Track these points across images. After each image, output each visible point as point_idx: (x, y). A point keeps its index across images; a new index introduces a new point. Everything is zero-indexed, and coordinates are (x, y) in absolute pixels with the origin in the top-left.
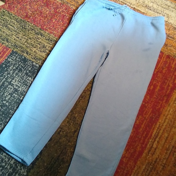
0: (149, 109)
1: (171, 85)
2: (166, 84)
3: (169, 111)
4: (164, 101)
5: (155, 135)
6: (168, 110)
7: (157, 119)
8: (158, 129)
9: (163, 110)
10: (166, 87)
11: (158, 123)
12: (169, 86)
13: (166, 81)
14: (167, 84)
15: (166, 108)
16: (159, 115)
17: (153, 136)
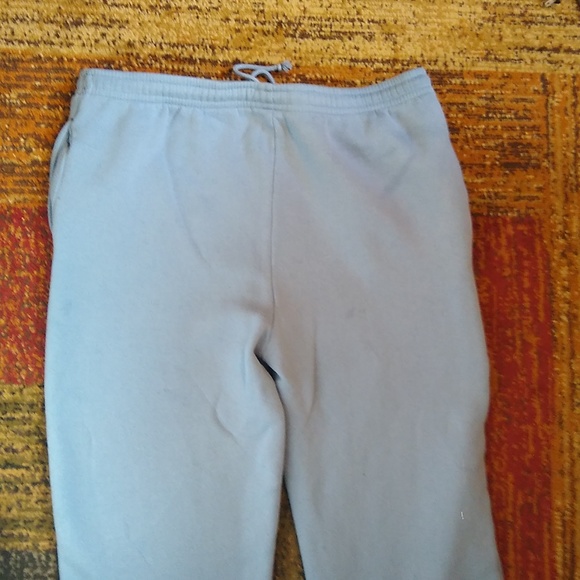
0: (503, 479)
1: (533, 340)
2: (513, 346)
3: (572, 448)
4: (538, 420)
5: (565, 565)
6: (566, 444)
7: (545, 501)
8: (564, 535)
9: (548, 457)
10: (517, 357)
11: (557, 515)
12: (526, 345)
13: (509, 333)
14: (519, 342)
15: (555, 443)
16: (547, 483)
17: (560, 571)
